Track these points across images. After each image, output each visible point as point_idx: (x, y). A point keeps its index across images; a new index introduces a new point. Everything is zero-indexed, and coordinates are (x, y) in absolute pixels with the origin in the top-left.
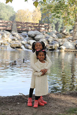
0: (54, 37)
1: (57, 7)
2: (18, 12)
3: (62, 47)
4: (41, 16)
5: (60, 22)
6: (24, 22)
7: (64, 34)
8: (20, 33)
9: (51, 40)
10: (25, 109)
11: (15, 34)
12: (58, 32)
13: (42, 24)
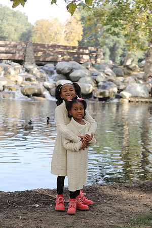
0: (107, 75)
1: (114, 14)
2: (37, 25)
3: (124, 93)
4: (82, 33)
5: (120, 43)
6: (48, 45)
7: (127, 67)
8: (41, 67)
9: (102, 80)
10: (51, 216)
11: (30, 69)
12: (116, 63)
13: (83, 49)
